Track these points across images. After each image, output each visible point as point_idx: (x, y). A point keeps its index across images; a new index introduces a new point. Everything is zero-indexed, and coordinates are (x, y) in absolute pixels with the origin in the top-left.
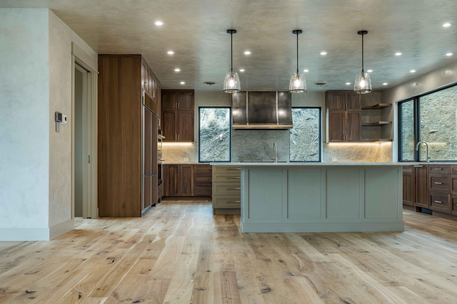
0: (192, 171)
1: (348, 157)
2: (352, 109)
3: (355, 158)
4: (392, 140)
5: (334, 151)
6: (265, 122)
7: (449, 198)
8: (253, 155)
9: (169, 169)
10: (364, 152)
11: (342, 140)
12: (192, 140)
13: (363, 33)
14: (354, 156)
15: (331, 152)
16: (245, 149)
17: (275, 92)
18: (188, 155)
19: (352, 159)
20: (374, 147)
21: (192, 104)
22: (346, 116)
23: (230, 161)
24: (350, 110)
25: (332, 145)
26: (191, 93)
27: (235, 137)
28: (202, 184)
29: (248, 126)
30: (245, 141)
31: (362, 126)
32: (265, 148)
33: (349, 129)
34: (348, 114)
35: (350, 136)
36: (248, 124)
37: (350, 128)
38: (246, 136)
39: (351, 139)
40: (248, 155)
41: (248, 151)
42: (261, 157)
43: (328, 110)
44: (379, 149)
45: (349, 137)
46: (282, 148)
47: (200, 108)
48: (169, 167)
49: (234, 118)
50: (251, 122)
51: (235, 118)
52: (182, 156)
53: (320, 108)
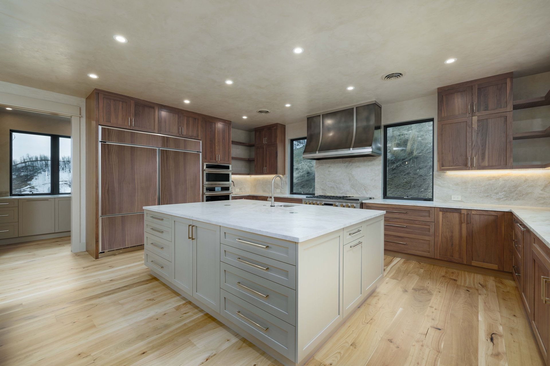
1: (487, 195)
2: (488, 110)
3: (503, 196)
5: (457, 184)
6: (337, 148)
8: (337, 188)
10: (526, 186)
11: (465, 166)
12: (276, 173)
14: (500, 194)
15: (451, 185)
16: (329, 181)
17: (353, 109)
18: (280, 186)
19: (495, 198)
22: (475, 126)
24: (484, 113)
26: (275, 128)
27: (319, 168)
29: (317, 155)
30: (329, 171)
31: (515, 138)
32: (350, 180)
33: (482, 146)
34: (478, 121)
35: (483, 159)
36: (317, 152)
37: (484, 145)
38: (329, 167)
39: (486, 163)
41: (331, 183)
42: (346, 191)
45: (480, 160)
46: (372, 180)
47: (292, 141)
51: (307, 147)
53: (432, 120)
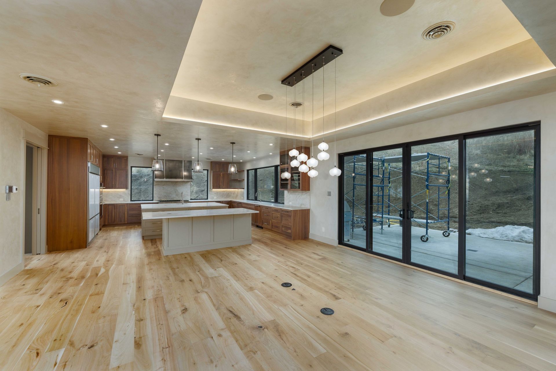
0: (126, 208)
1: (222, 196)
4: (244, 189)
5: (215, 193)
6: (176, 177)
7: (271, 222)
8: (168, 196)
9: (108, 207)
10: (230, 194)
11: (219, 188)
12: (126, 188)
13: (233, 143)
14: (225, 196)
17: (182, 161)
18: (123, 196)
20: (235, 191)
21: (126, 165)
22: (222, 176)
23: (153, 200)
24: (224, 172)
25: (214, 190)
26: (126, 158)
27: (156, 186)
28: (133, 216)
29: (165, 180)
30: (163, 188)
31: (230, 180)
32: (175, 192)
34: (223, 174)
35: (223, 186)
36: (165, 179)
37: (223, 182)
38: (163, 185)
40: (165, 196)
42: (173, 197)
43: (212, 171)
44: (238, 192)
46: (186, 192)
47: (132, 167)
48: (108, 206)
49: (155, 174)
50: (167, 178)
51: (157, 175)
52: (118, 197)
53: (208, 170)
